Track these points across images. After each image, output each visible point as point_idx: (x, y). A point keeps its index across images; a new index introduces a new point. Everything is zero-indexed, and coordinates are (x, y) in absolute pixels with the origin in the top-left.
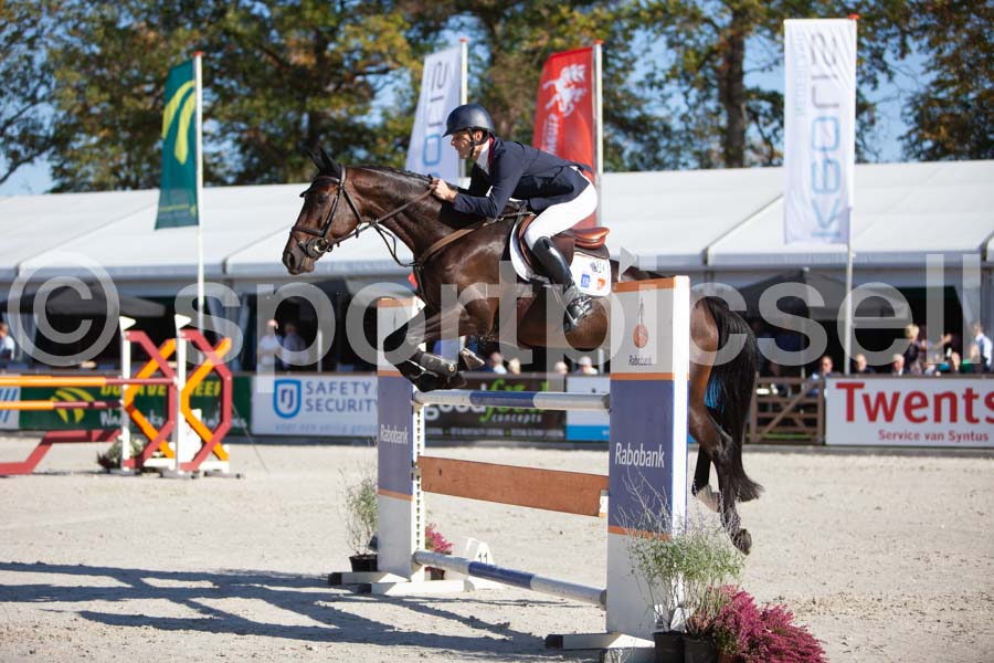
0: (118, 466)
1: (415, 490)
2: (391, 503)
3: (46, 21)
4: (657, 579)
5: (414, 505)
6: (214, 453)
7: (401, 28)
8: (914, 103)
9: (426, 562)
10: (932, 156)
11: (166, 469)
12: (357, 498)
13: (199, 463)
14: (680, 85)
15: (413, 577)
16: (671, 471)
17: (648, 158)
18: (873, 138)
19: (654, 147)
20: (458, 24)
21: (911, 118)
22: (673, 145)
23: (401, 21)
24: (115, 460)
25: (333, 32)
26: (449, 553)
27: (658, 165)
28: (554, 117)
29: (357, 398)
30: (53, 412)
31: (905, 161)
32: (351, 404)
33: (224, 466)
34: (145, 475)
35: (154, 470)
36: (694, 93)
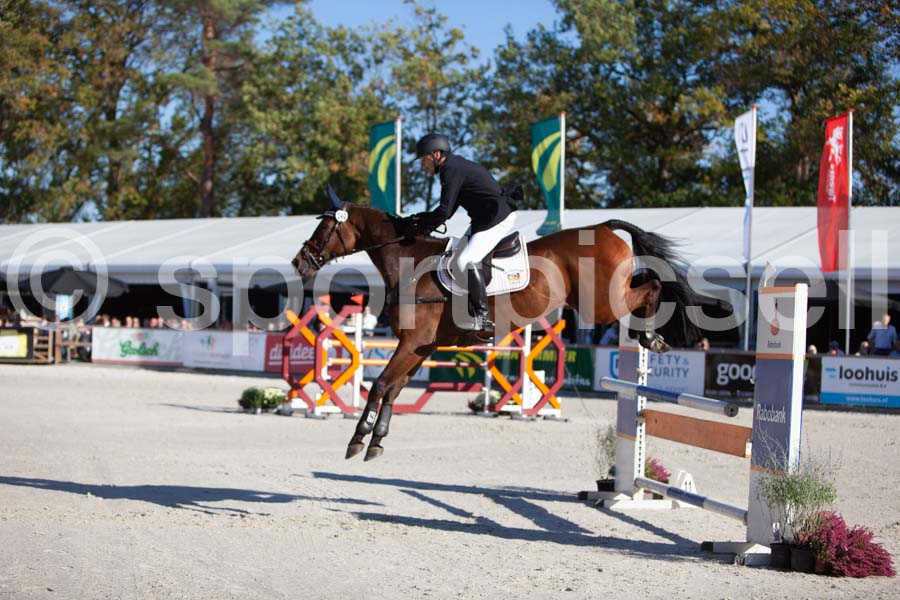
0: (482, 409)
1: (638, 433)
2: (625, 441)
3: (472, 86)
4: (775, 504)
5: (637, 444)
6: (550, 403)
7: (720, 96)
9: (644, 486)
11: (517, 413)
12: (604, 437)
13: (540, 408)
15: (636, 496)
16: (789, 425)
20: (770, 94)
23: (720, 92)
24: (480, 405)
25: (674, 99)
26: (666, 482)
28: (832, 166)
29: (670, 367)
30: (452, 370)
32: (666, 372)
33: (557, 413)
34: (500, 417)
35: (507, 413)
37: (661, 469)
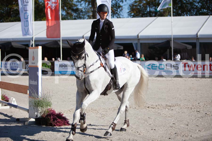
8: (130, 6)
10: (134, 16)
14: (84, 2)
16: (38, 85)
17: (78, 16)
18: (122, 13)
19: (79, 14)
21: (129, 9)
22: (83, 14)
27: (80, 18)
31: (128, 17)
36: (87, 3)
37: (7, 97)
